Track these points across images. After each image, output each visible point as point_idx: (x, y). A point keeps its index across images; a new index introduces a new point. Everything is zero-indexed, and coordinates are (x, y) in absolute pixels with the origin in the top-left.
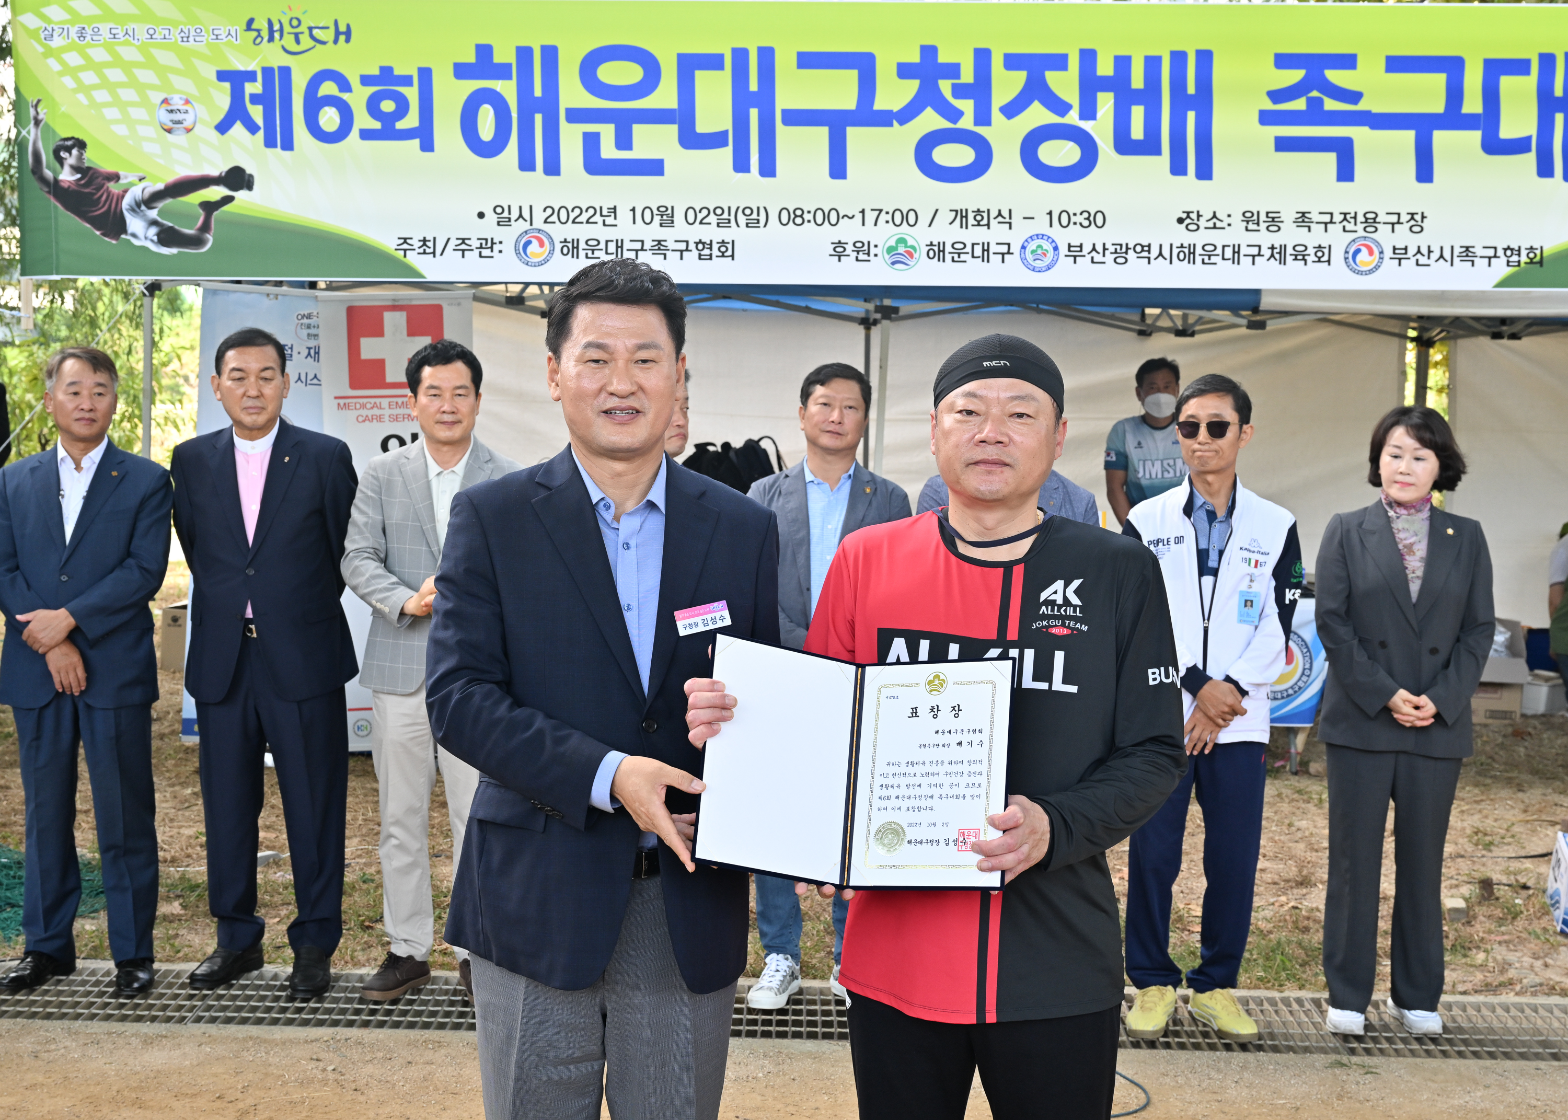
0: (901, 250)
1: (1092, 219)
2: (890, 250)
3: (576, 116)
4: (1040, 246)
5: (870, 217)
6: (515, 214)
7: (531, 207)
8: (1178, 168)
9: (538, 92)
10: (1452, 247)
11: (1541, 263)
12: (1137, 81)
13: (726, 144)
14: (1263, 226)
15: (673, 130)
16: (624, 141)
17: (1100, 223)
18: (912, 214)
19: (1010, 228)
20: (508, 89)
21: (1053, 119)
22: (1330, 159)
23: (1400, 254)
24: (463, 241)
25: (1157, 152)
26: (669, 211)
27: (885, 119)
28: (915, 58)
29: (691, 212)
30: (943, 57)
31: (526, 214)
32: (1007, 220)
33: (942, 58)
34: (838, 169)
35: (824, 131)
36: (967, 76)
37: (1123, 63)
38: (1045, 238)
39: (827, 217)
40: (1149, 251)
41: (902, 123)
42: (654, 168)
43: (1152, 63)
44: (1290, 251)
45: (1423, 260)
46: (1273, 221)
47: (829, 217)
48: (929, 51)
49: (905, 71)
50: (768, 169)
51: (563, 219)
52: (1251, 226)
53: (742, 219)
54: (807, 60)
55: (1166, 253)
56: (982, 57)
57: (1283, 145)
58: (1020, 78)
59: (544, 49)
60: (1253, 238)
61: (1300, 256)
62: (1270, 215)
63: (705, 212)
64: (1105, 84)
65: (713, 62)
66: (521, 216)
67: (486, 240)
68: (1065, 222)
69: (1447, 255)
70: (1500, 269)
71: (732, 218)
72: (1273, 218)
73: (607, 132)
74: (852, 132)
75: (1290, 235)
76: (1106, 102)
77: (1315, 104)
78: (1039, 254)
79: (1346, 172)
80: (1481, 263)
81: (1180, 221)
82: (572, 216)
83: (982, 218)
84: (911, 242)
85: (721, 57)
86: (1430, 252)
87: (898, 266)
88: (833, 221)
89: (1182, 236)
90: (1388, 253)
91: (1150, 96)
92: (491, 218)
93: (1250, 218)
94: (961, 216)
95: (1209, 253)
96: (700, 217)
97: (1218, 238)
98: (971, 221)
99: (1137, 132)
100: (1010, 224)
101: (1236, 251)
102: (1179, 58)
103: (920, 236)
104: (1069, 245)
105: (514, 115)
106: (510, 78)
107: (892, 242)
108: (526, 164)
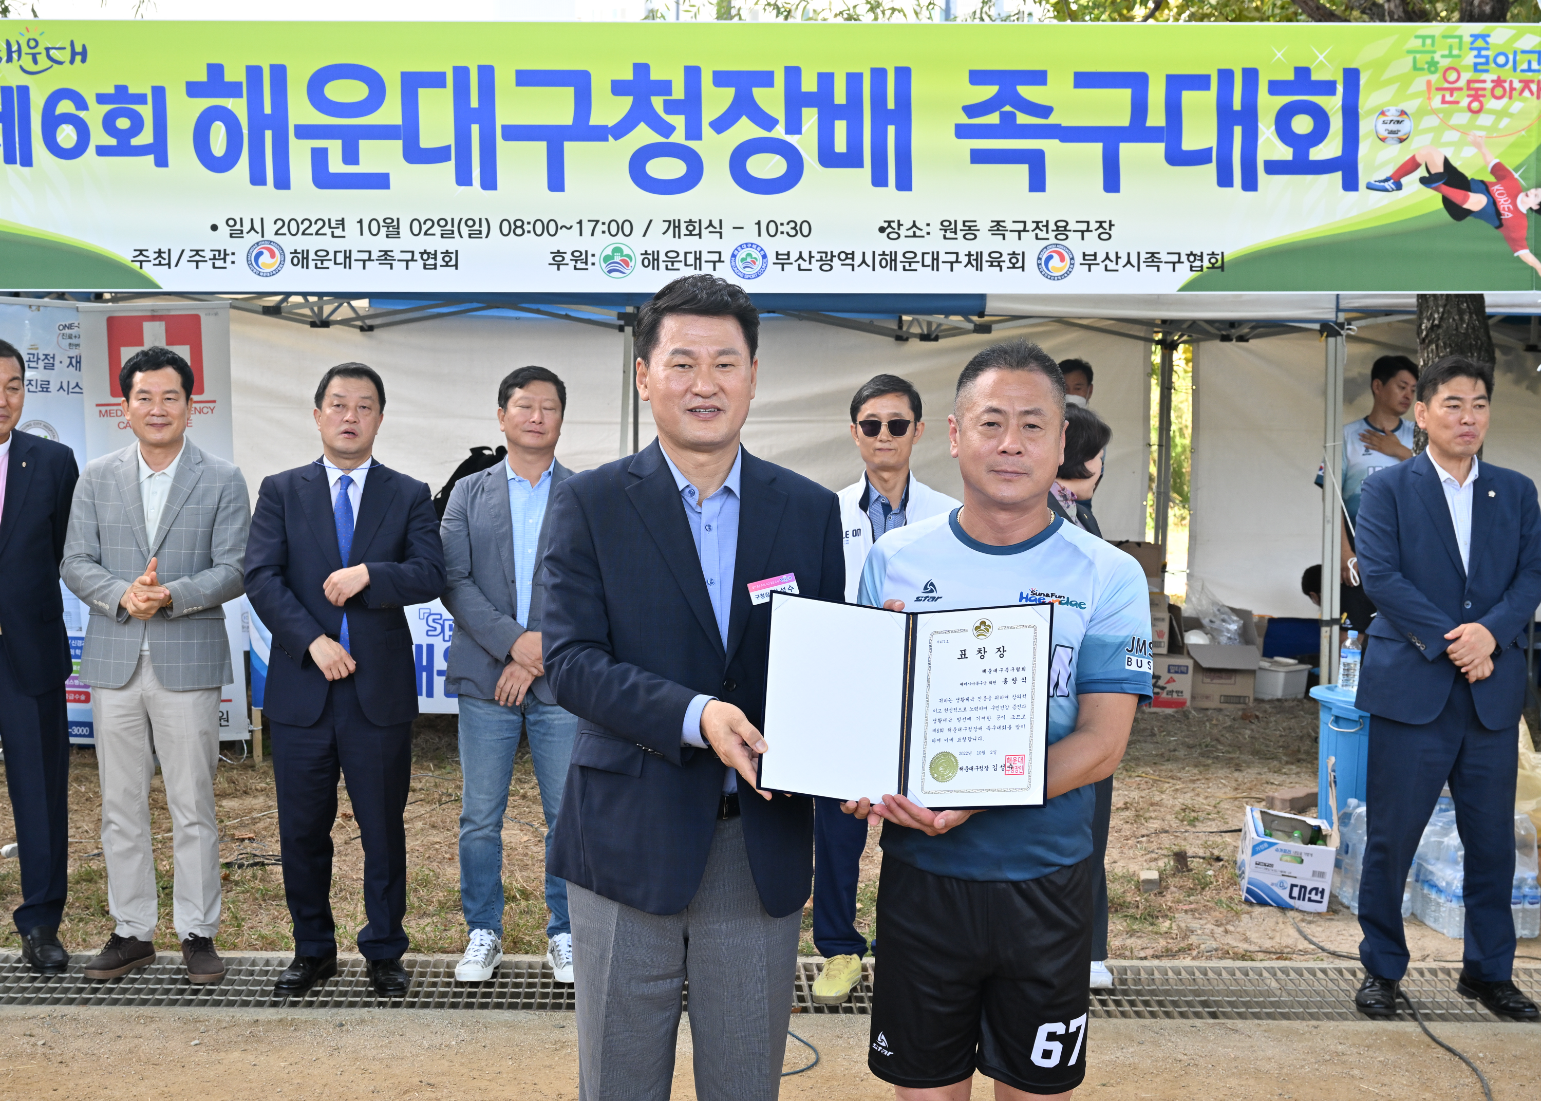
0: (617, 258)
1: (799, 229)
2: (606, 259)
3: (304, 132)
4: (749, 255)
5: (587, 227)
6: (247, 227)
7: (262, 219)
8: (879, 180)
9: (268, 110)
10: (1139, 253)
11: (1222, 267)
12: (840, 97)
13: (449, 159)
14: (960, 234)
15: (398, 145)
16: (351, 156)
17: (805, 232)
18: (627, 225)
19: (721, 237)
20: (239, 107)
21: (760, 133)
22: (1022, 171)
23: (1090, 260)
24: (197, 252)
25: (860, 164)
26: (395, 223)
27: (600, 134)
28: (628, 75)
29: (416, 224)
30: (656, 75)
31: (258, 227)
32: (718, 230)
33: (654, 76)
34: (556, 182)
35: (542, 146)
36: (678, 92)
37: (826, 79)
38: (754, 246)
39: (545, 228)
40: (853, 259)
41: (616, 138)
42: (380, 181)
43: (854, 80)
44: (986, 257)
45: (1111, 266)
46: (970, 230)
47: (547, 227)
48: (641, 69)
49: (619, 88)
50: (489, 182)
51: (294, 231)
52: (949, 235)
53: (465, 230)
54: (525, 78)
55: (869, 260)
56: (692, 74)
57: (978, 157)
58: (729, 93)
59: (273, 67)
60: (951, 246)
61: (995, 262)
62: (967, 224)
63: (429, 224)
64: (809, 100)
65: (435, 80)
66: (252, 228)
67: (219, 251)
68: (772, 232)
69: (1134, 260)
70: (1184, 274)
71: (456, 229)
72: (970, 227)
73: (334, 147)
74: (570, 147)
75: (986, 243)
76: (810, 117)
77: (1008, 118)
78: (749, 263)
79: (1037, 183)
80: (1166, 268)
81: (882, 230)
82: (302, 228)
83: (693, 228)
84: (626, 251)
85: (443, 75)
86: (1117, 258)
87: (614, 274)
88: (552, 231)
89: (884, 244)
90: (1079, 259)
91: (852, 111)
92: (224, 230)
93: (948, 227)
94: (674, 226)
95: (910, 260)
96: (424, 228)
97: (918, 245)
98: (684, 231)
99: (840, 145)
100: (721, 233)
101: (935, 258)
102: (879, 75)
103: (636, 245)
104: (777, 252)
105: (245, 132)
106: (241, 96)
107: (608, 252)
108: (257, 178)
